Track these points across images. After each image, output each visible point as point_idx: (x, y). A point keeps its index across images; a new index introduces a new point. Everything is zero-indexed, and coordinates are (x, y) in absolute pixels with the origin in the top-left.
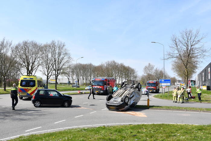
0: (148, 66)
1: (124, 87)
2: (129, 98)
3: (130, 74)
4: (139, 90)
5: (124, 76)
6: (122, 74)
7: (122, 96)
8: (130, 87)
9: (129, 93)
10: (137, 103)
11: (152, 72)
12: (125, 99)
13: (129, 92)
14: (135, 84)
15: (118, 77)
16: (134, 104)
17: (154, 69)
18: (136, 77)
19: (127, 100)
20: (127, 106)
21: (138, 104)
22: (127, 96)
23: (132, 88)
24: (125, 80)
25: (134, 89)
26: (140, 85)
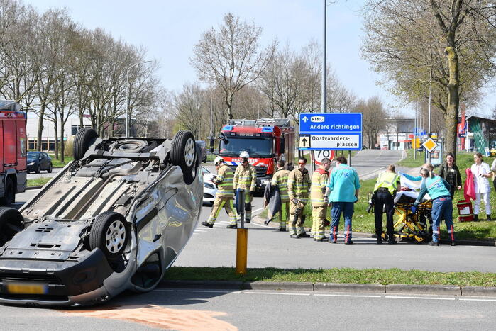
0: (224, 32)
1: (92, 158)
2: (127, 225)
3: (109, 80)
4: (188, 178)
5: (70, 94)
6: (62, 78)
7: (88, 215)
8: (134, 159)
9: (130, 194)
10: (172, 256)
11: (248, 70)
12: (105, 230)
13: (125, 186)
14: (160, 142)
15: (37, 100)
16: (159, 262)
17: (259, 50)
18: (145, 100)
19: (119, 240)
20: (115, 277)
21: (181, 261)
22: (119, 210)
23: (143, 162)
24: (81, 116)
25: (155, 170)
26: (190, 144)
